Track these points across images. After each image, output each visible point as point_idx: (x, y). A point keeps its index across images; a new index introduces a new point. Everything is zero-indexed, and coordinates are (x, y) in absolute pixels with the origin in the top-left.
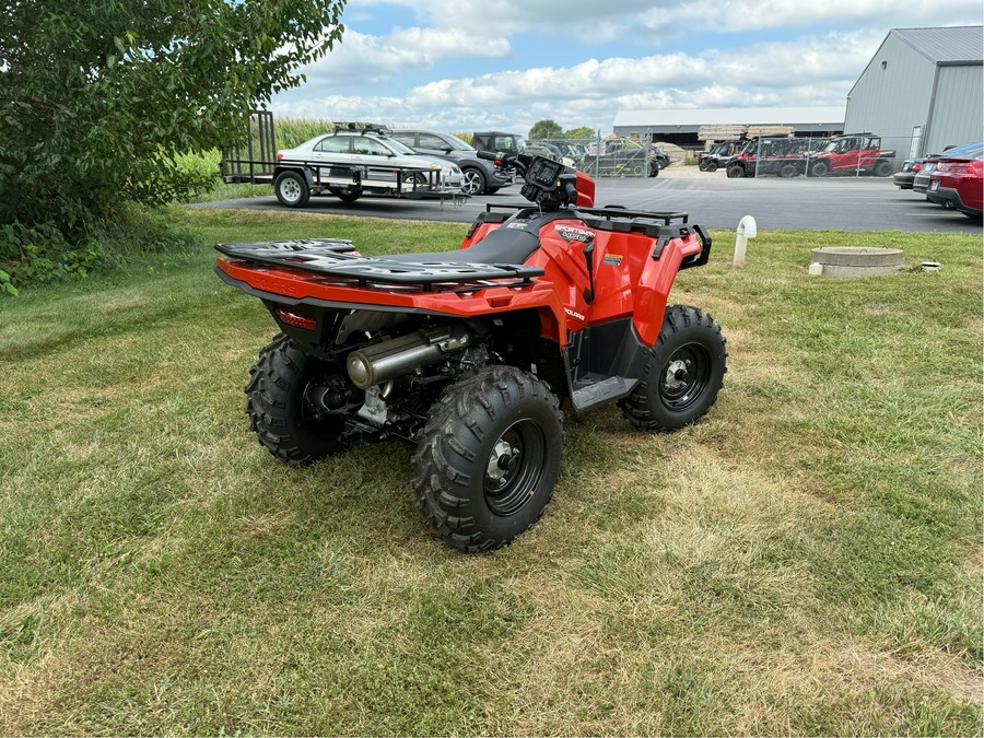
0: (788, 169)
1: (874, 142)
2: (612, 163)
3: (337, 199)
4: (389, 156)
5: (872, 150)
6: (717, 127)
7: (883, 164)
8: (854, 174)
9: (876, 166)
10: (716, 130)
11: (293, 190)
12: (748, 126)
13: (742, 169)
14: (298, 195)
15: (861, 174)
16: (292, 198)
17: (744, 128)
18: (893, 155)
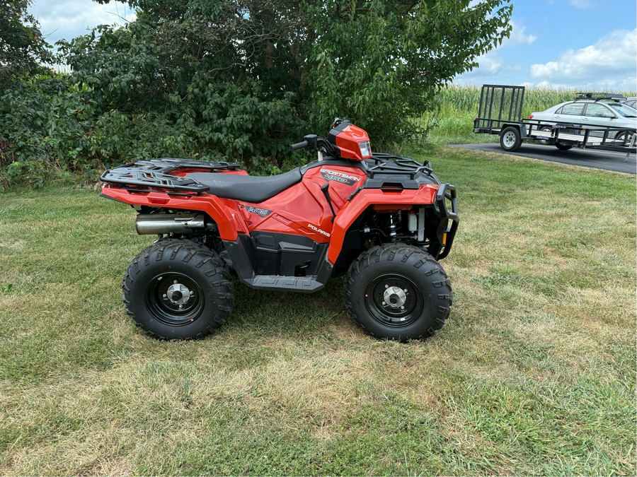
3: (555, 147)
4: (612, 118)
11: (511, 140)
14: (513, 143)
16: (509, 145)
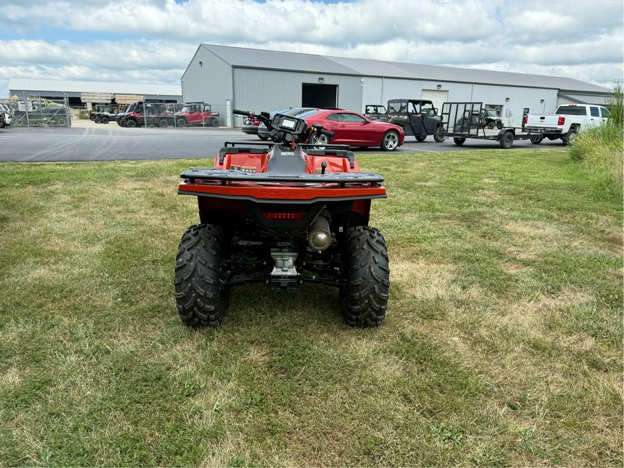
0: (163, 122)
1: (207, 108)
2: (39, 117)
5: (208, 112)
6: (94, 94)
7: (214, 120)
8: (202, 125)
9: (211, 122)
10: (93, 96)
12: (115, 94)
13: (136, 122)
15: (205, 126)
17: (112, 95)
18: (218, 115)
